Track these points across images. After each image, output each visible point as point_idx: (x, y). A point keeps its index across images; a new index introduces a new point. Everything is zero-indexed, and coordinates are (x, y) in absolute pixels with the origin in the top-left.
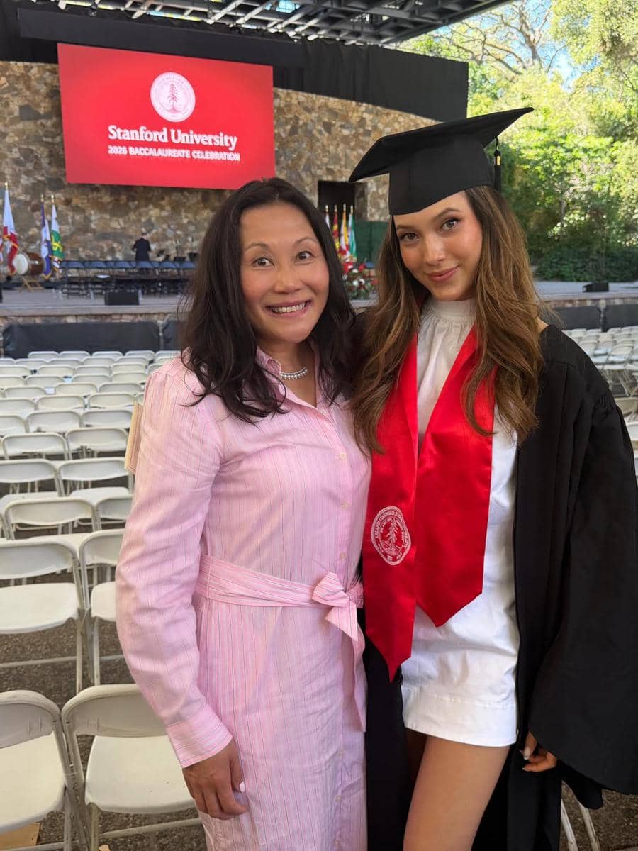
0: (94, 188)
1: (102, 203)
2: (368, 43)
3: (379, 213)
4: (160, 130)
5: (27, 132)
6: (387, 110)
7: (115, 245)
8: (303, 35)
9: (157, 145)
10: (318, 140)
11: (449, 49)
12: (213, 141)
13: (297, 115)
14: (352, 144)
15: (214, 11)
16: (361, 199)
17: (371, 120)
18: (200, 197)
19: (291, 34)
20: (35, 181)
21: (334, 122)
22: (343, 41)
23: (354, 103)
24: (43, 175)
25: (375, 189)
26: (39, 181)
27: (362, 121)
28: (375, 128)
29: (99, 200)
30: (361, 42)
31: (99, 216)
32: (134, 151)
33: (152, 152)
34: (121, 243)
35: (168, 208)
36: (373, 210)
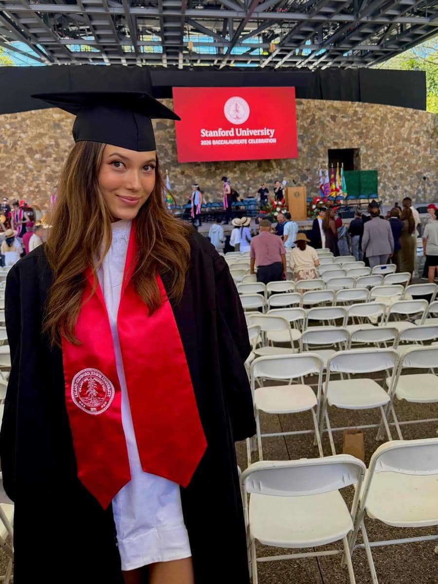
0: (197, 164)
1: (201, 172)
2: (359, 67)
3: (369, 165)
4: (230, 130)
5: (161, 137)
6: (372, 105)
7: (209, 195)
8: (318, 67)
9: (228, 138)
10: (327, 126)
11: (424, 64)
12: (260, 133)
13: (314, 113)
14: (350, 126)
15: (263, 60)
16: (357, 158)
17: (361, 112)
18: (256, 165)
19: (311, 67)
20: (165, 163)
21: (337, 115)
22: (343, 68)
23: (350, 102)
24: (169, 159)
25: (365, 151)
26: (167, 163)
27: (356, 113)
28: (364, 116)
29: (200, 171)
30: (354, 67)
31: (199, 179)
32: (215, 142)
33: (225, 142)
34: (212, 193)
35: (238, 172)
36: (365, 164)
